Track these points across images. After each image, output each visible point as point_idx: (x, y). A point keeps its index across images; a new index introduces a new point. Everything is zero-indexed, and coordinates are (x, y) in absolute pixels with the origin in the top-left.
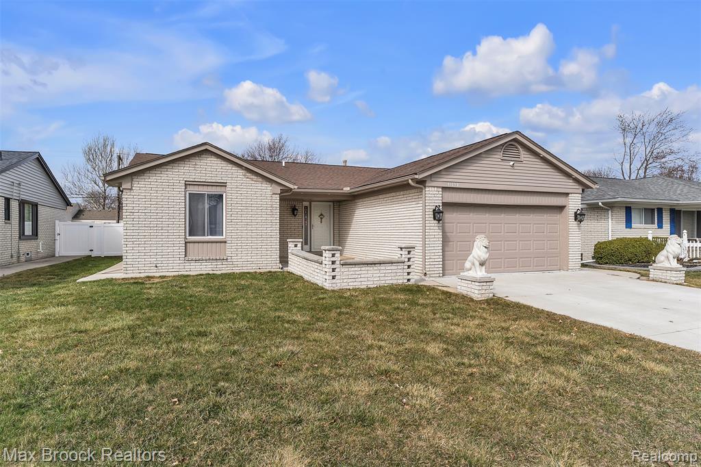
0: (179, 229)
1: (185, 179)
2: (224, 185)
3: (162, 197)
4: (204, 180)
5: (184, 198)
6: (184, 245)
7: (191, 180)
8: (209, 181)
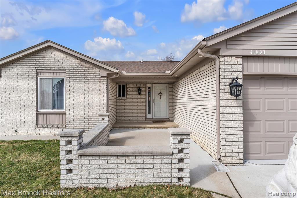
0: (32, 104)
1: (37, 69)
2: (64, 71)
3: (21, 82)
4: (50, 69)
5: (35, 82)
6: (35, 116)
7: (41, 69)
8: (53, 69)
